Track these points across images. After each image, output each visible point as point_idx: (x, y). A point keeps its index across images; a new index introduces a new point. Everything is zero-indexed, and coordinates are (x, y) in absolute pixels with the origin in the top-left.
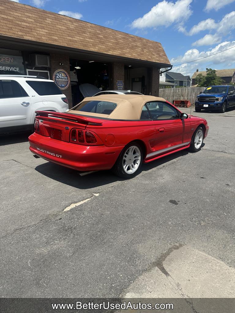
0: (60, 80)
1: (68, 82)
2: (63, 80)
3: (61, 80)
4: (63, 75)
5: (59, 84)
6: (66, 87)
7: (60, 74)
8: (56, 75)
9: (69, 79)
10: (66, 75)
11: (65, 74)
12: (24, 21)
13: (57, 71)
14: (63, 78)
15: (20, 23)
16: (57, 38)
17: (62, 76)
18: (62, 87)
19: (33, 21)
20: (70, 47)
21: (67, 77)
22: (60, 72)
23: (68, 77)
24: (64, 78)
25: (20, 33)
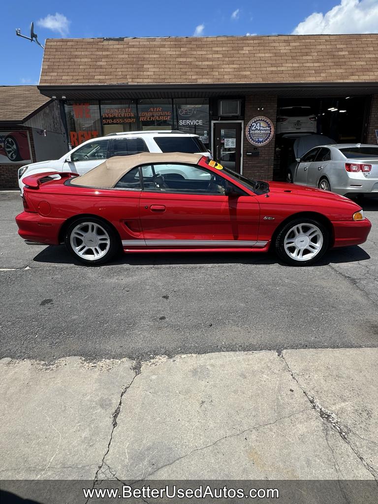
0: (257, 132)
1: (270, 134)
2: (262, 132)
3: (259, 132)
4: (263, 124)
5: (255, 137)
6: (266, 141)
7: (259, 124)
8: (252, 126)
9: (273, 130)
10: (269, 125)
11: (267, 123)
12: (208, 59)
13: (253, 120)
14: (261, 128)
15: (200, 63)
16: (248, 73)
17: (261, 126)
18: (259, 142)
19: (220, 56)
20: (267, 82)
21: (269, 127)
22: (259, 120)
23: (271, 127)
24: (265, 129)
25: (194, 77)
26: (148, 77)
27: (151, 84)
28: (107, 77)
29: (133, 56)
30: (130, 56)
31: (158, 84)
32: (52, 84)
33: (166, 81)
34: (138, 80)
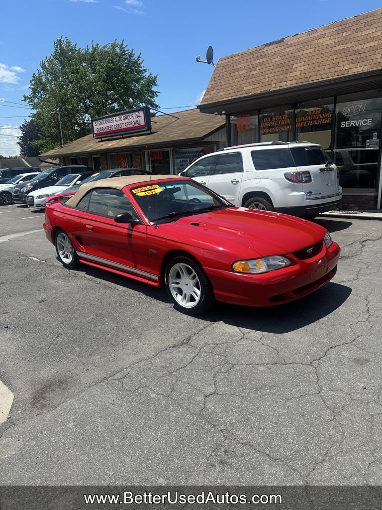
26: (294, 78)
27: (293, 86)
28: (254, 86)
29: (287, 57)
30: (284, 57)
31: (300, 84)
32: (209, 103)
33: (311, 79)
34: (281, 84)
